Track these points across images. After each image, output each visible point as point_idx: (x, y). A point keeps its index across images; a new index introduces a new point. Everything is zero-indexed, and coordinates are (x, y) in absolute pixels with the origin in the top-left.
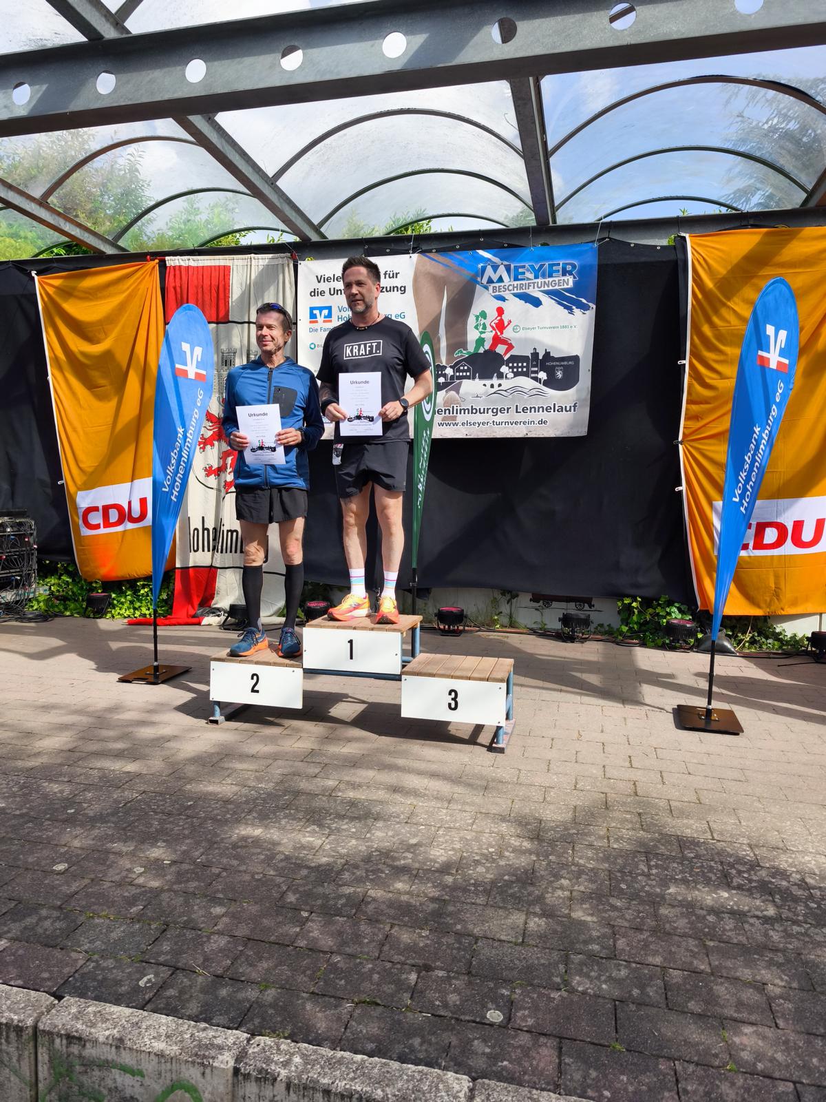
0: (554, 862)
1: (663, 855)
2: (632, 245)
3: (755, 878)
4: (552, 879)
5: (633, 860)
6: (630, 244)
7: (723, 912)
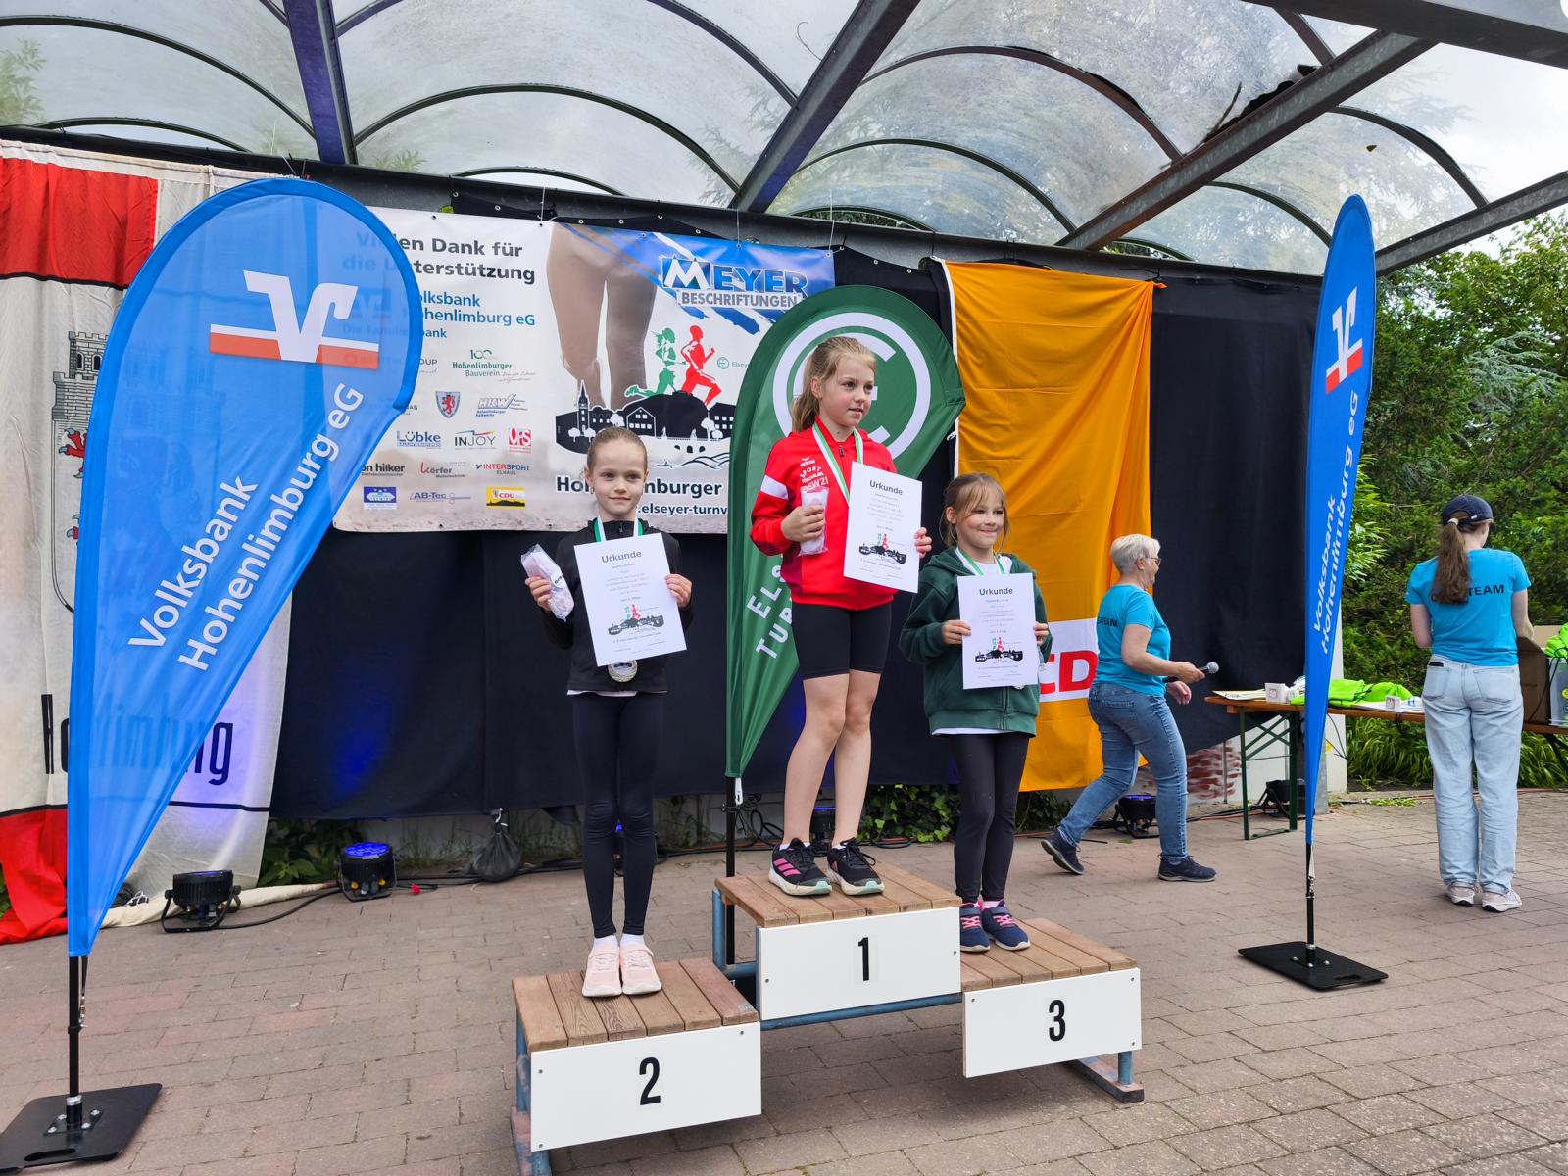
2: (877, 262)
6: (872, 259)
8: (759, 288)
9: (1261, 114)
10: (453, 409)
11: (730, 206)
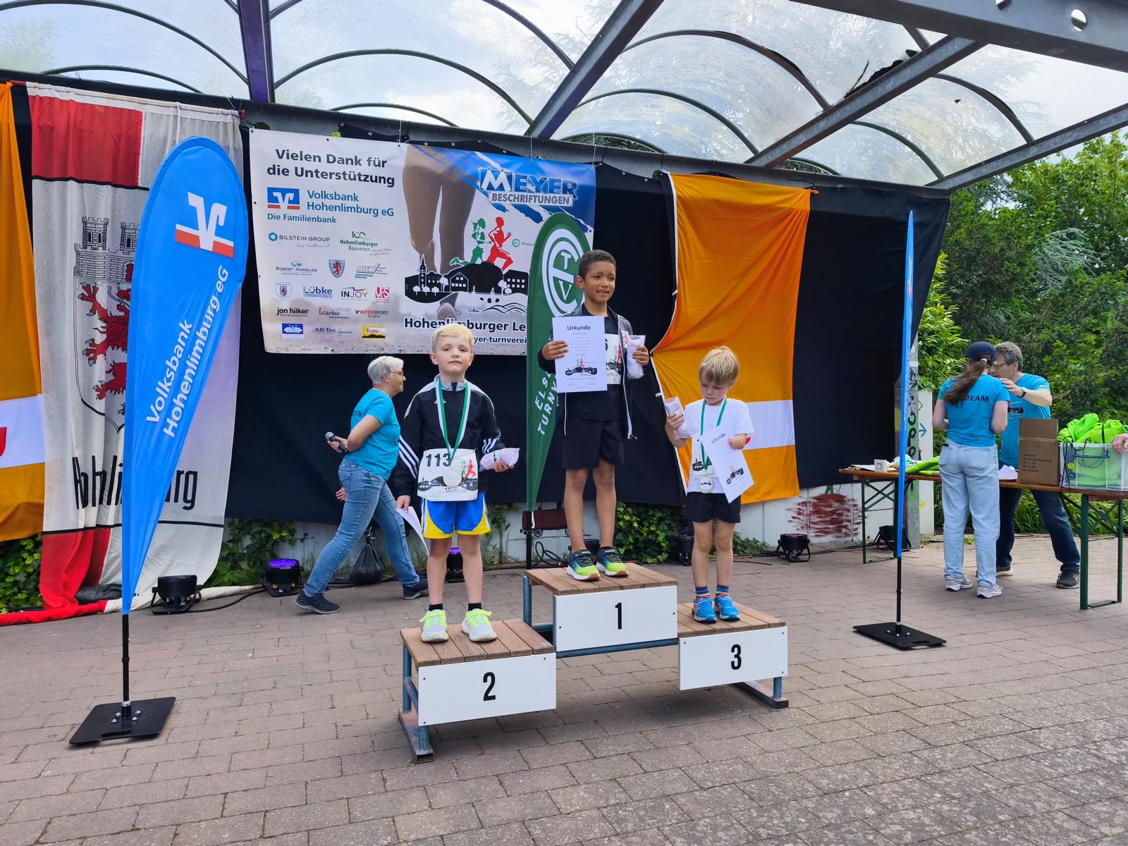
2: (624, 174)
6: (621, 171)
8: (545, 191)
9: (881, 81)
10: (340, 272)
11: (526, 134)
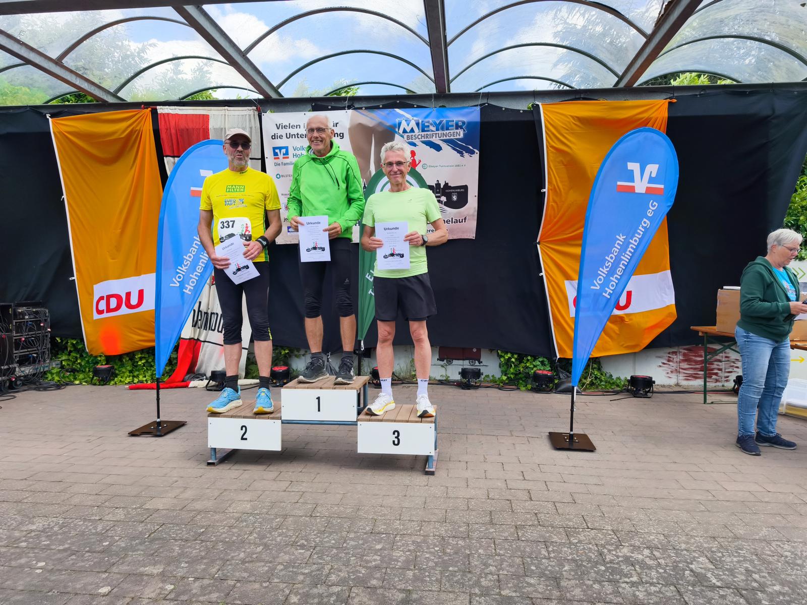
0: (483, 554)
1: (556, 542)
2: (504, 109)
3: (620, 554)
4: (483, 567)
5: (537, 548)
6: (502, 108)
7: (603, 581)
11: (436, 92)
